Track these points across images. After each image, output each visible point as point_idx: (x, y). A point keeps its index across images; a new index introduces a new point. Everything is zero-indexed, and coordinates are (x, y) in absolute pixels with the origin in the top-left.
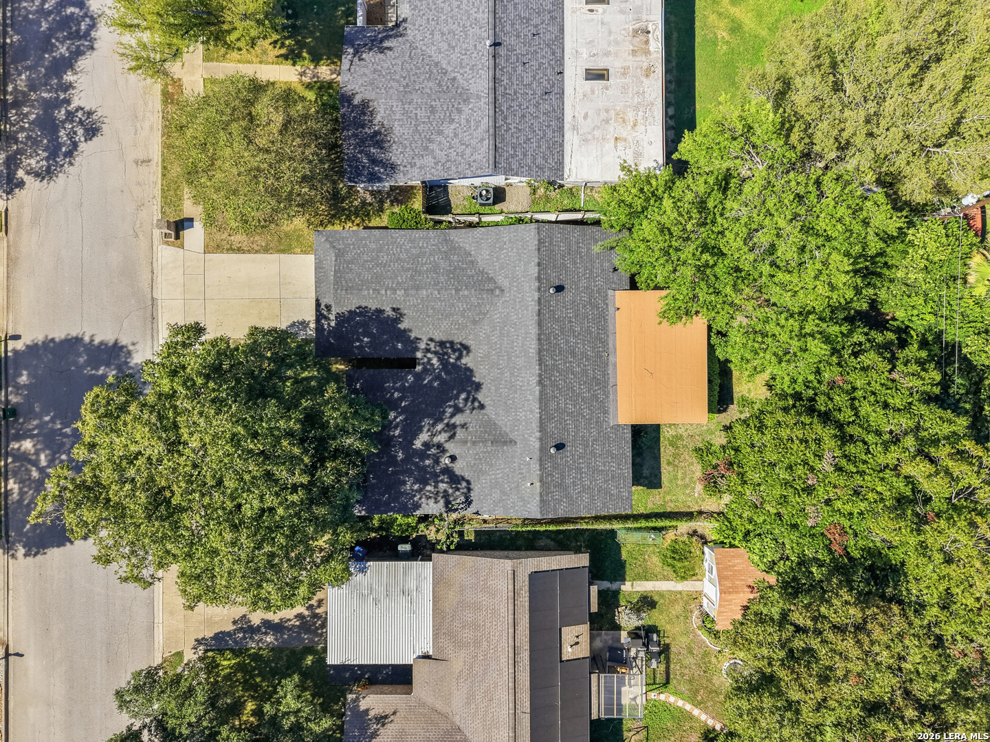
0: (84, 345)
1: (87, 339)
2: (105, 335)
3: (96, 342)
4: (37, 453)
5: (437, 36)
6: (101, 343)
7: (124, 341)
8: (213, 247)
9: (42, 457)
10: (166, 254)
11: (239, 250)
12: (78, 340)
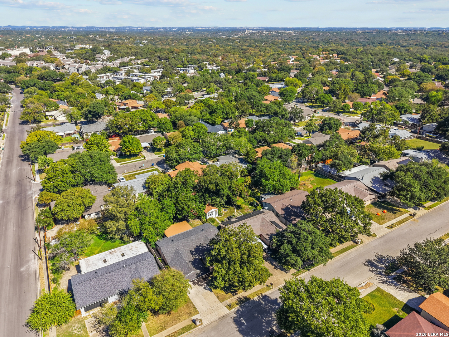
0: (239, 328)
1: (237, 329)
2: (233, 325)
3: (236, 326)
4: (274, 325)
5: (124, 280)
6: (236, 325)
7: (232, 320)
8: (197, 312)
9: (274, 323)
10: (205, 322)
11: (194, 307)
12: (239, 331)
